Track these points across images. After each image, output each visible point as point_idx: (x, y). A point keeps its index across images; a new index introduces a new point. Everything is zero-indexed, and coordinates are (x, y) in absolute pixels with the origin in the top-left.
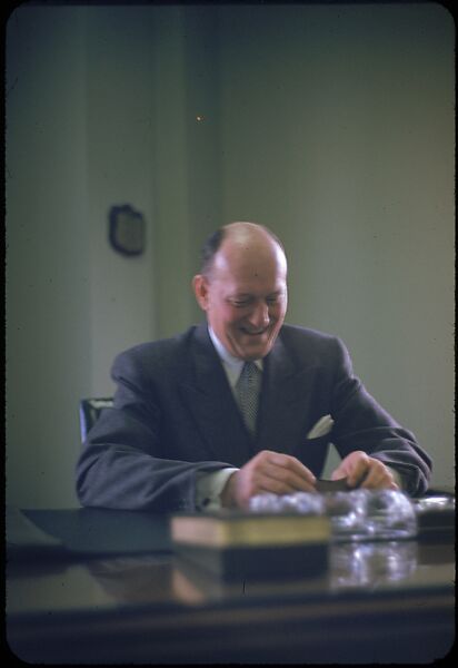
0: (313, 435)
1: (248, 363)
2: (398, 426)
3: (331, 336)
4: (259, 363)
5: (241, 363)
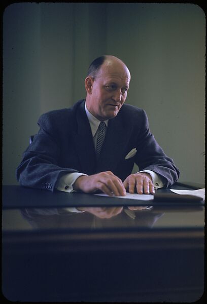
0: (127, 157)
2: (167, 157)
3: (141, 109)
4: (106, 122)
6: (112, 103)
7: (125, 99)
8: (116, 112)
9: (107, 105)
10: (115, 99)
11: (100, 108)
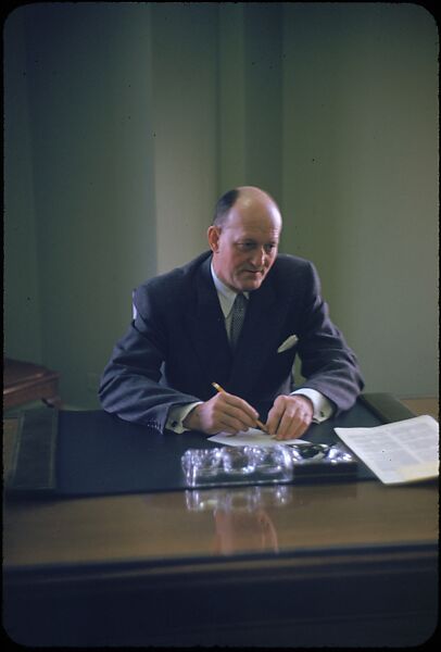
0: (281, 349)
1: (240, 295)
4: (246, 294)
5: (235, 295)
6: (249, 268)
7: (272, 261)
8: (258, 282)
9: (243, 271)
10: (254, 262)
11: (232, 277)
